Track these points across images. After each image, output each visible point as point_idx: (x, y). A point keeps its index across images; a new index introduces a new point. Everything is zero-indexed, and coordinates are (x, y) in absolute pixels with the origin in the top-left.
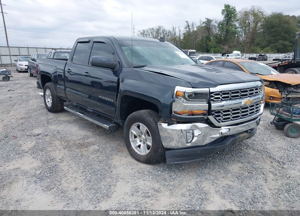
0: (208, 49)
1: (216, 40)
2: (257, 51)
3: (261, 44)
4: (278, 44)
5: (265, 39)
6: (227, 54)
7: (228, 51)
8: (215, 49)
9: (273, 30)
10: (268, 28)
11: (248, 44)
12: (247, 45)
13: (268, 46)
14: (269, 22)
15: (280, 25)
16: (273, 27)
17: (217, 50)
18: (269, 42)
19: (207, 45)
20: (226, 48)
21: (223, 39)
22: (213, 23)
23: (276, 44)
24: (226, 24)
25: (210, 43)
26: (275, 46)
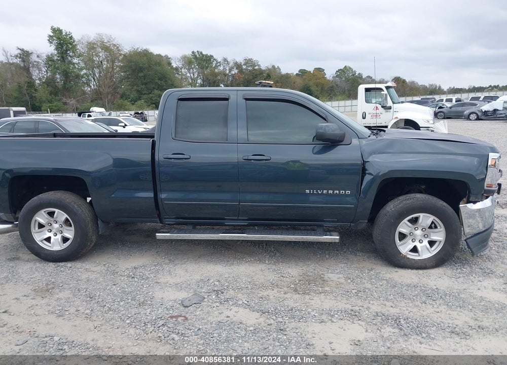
0: (34, 105)
1: (50, 89)
2: (127, 107)
3: (129, 95)
4: (153, 96)
5: (132, 88)
6: (87, 114)
7: (77, 108)
8: (51, 105)
9: (141, 74)
10: (134, 71)
11: (109, 96)
12: (107, 97)
13: (140, 99)
14: (133, 62)
15: (150, 66)
16: (141, 70)
17: (55, 106)
18: (140, 94)
19: (31, 97)
20: (72, 102)
21: (60, 87)
22: (34, 58)
23: (151, 95)
24: (61, 62)
25: (37, 95)
26: (151, 99)
